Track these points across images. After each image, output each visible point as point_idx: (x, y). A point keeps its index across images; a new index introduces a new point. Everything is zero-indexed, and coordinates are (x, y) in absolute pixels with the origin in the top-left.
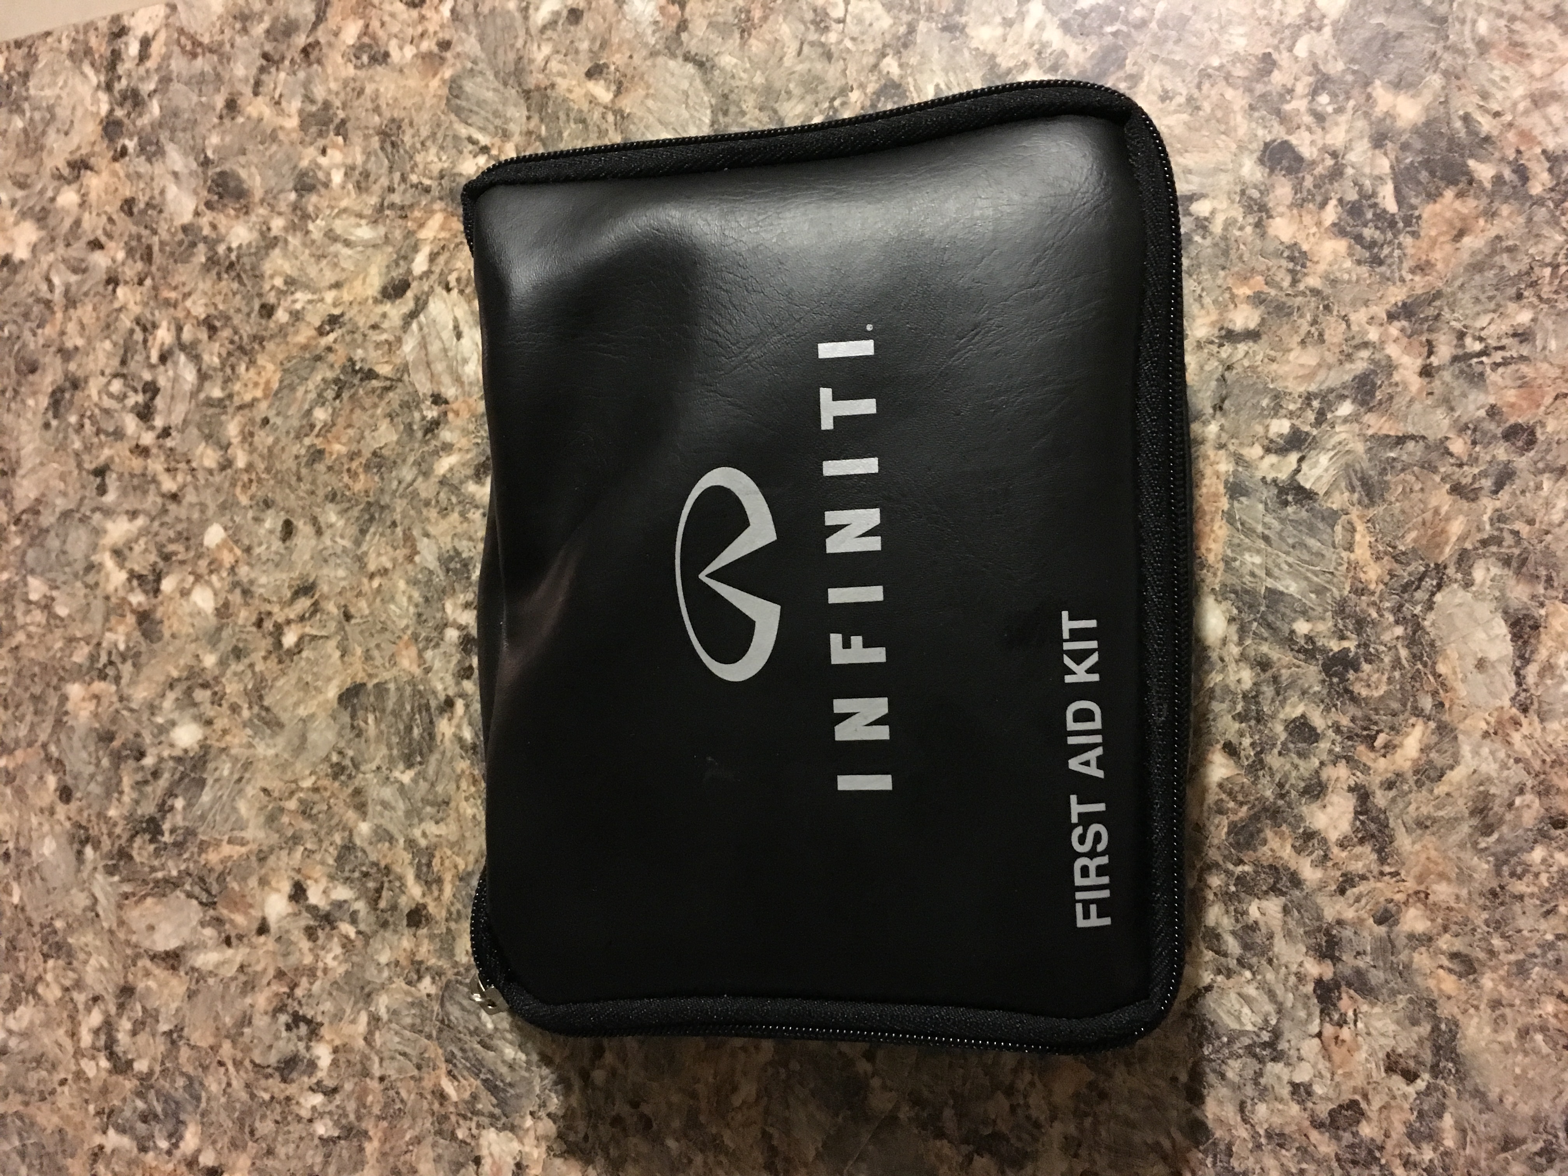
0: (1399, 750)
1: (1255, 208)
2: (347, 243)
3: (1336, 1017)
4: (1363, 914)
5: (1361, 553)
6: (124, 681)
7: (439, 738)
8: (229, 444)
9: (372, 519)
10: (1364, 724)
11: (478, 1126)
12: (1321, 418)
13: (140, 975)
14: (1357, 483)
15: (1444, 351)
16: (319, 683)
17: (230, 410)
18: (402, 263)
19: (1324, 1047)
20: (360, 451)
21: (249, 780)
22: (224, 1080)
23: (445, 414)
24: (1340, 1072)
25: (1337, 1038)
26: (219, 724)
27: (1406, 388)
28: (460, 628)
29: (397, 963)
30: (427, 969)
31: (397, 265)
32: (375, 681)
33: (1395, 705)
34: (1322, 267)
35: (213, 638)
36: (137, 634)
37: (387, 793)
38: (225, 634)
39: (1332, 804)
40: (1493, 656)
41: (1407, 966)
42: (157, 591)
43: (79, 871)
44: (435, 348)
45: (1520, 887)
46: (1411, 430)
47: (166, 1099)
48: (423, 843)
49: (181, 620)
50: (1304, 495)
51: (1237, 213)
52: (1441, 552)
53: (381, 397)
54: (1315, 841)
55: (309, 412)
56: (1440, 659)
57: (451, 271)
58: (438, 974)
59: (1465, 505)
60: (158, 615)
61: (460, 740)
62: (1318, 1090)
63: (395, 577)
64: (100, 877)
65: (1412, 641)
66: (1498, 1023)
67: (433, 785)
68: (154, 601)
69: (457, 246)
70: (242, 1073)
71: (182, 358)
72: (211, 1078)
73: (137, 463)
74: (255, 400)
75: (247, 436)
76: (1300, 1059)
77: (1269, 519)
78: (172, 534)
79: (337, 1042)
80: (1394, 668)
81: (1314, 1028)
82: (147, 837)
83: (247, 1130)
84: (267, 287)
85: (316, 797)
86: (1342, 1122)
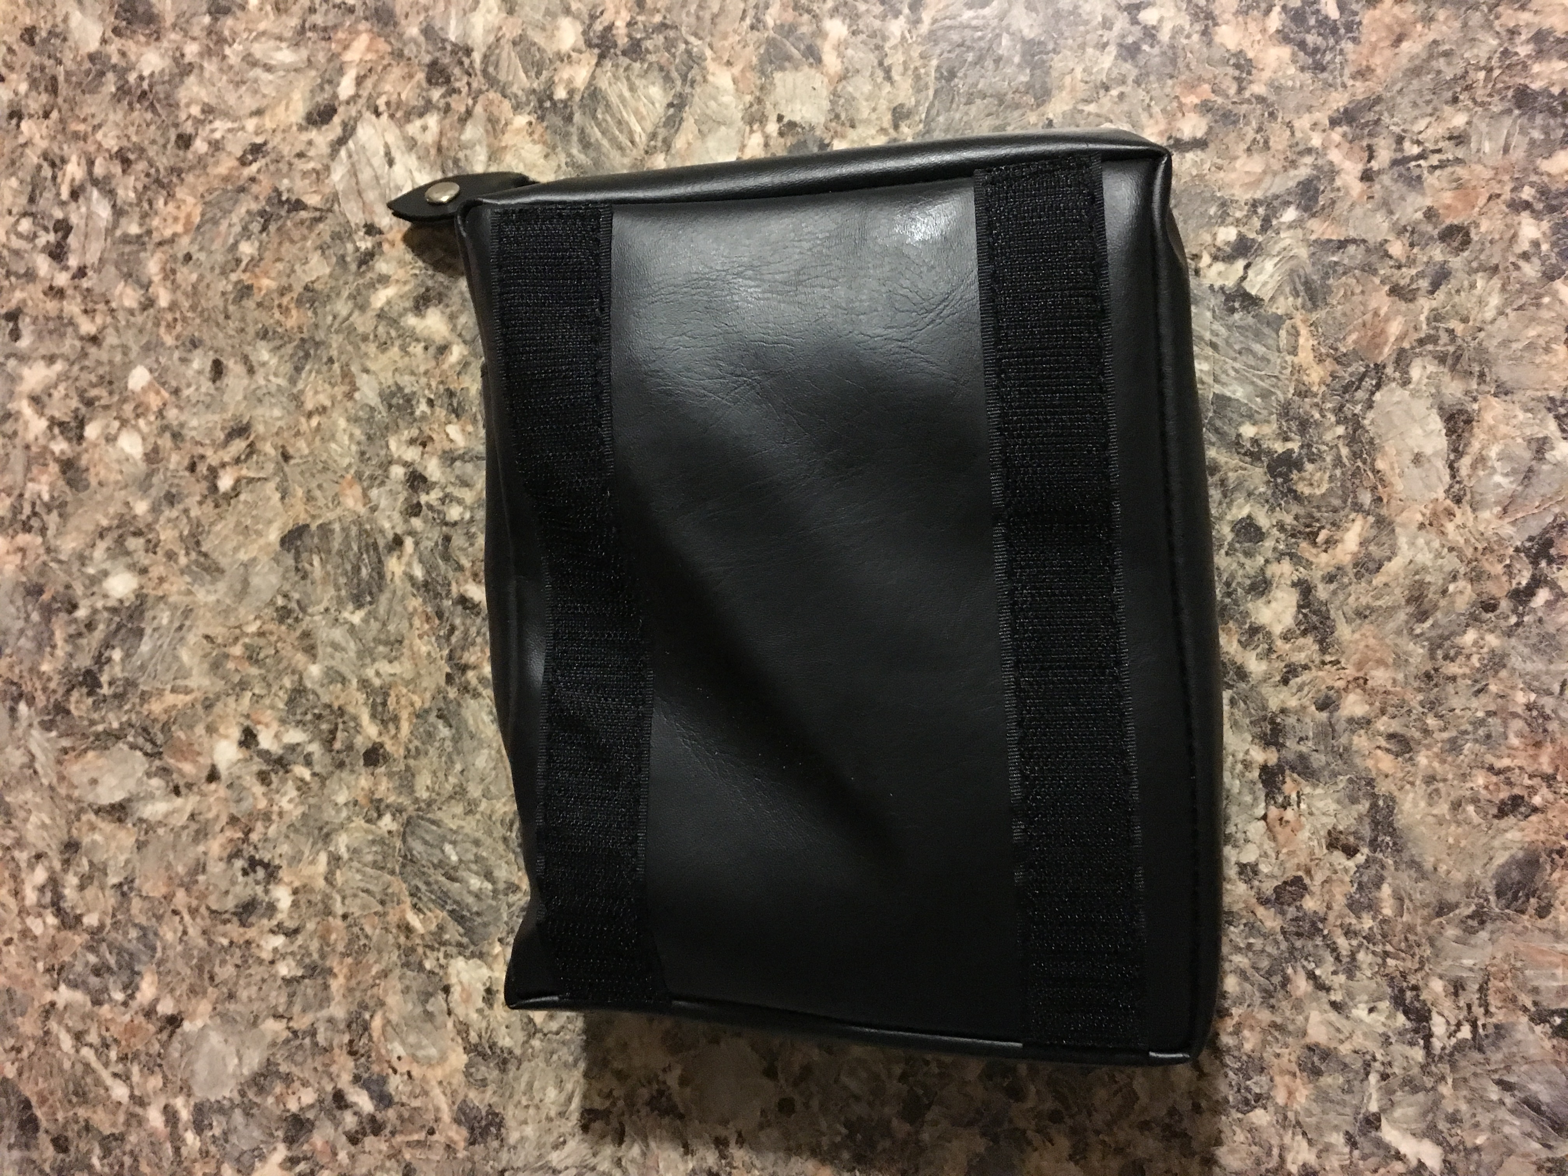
0: (1340, 545)
1: (1202, 15)
2: (268, 68)
3: (1280, 799)
4: (1306, 702)
5: (1305, 356)
6: (50, 533)
7: (388, 577)
8: (150, 283)
9: (307, 356)
10: (1308, 521)
11: (446, 956)
12: (1266, 224)
13: (85, 829)
14: (1300, 288)
15: (1384, 156)
16: (260, 526)
17: (150, 247)
18: (327, 87)
19: (1269, 829)
20: (290, 286)
21: (190, 628)
22: (181, 928)
23: (380, 244)
24: (1284, 851)
25: (1281, 819)
26: (156, 572)
27: (1347, 193)
28: (406, 464)
29: (356, 803)
30: (388, 806)
31: (322, 89)
32: (319, 522)
33: (1336, 502)
34: (1266, 75)
35: (144, 484)
36: (61, 483)
37: (338, 634)
38: (155, 480)
39: (1276, 600)
40: (1428, 451)
41: (1346, 749)
42: (80, 438)
43: (13, 728)
44: (366, 175)
45: (1452, 669)
46: (1352, 234)
47: (120, 951)
48: (377, 682)
49: (107, 467)
50: (1250, 301)
51: (1184, 20)
52: (1381, 353)
53: (310, 228)
54: (1261, 636)
55: (235, 245)
56: (1379, 455)
57: (379, 95)
58: (398, 811)
59: (1403, 306)
60: (84, 462)
61: (411, 578)
62: (1264, 868)
63: (335, 415)
64: (36, 733)
65: (1352, 439)
66: (1433, 797)
67: (384, 624)
68: (78, 449)
69: (385, 68)
70: (198, 920)
71: (95, 193)
72: (165, 928)
73: (52, 306)
74: (175, 235)
75: (169, 274)
76: (1247, 841)
77: (1217, 326)
78: (93, 378)
79: (297, 884)
80: (1335, 466)
81: (1260, 811)
82: (85, 690)
83: (206, 976)
84: (183, 116)
85: (262, 642)
86: (1287, 897)
